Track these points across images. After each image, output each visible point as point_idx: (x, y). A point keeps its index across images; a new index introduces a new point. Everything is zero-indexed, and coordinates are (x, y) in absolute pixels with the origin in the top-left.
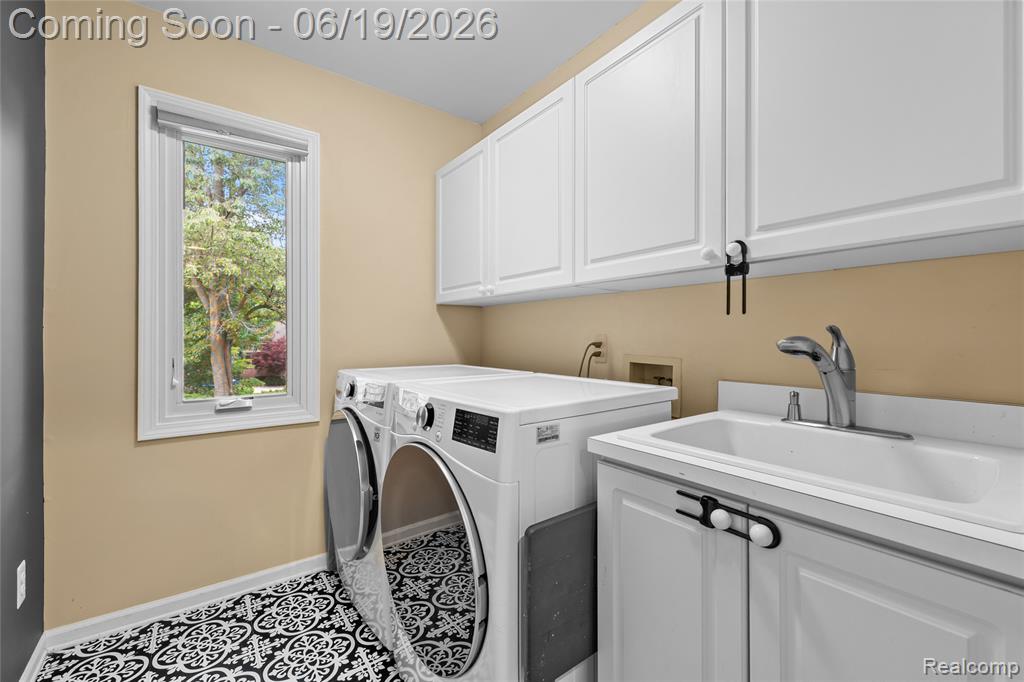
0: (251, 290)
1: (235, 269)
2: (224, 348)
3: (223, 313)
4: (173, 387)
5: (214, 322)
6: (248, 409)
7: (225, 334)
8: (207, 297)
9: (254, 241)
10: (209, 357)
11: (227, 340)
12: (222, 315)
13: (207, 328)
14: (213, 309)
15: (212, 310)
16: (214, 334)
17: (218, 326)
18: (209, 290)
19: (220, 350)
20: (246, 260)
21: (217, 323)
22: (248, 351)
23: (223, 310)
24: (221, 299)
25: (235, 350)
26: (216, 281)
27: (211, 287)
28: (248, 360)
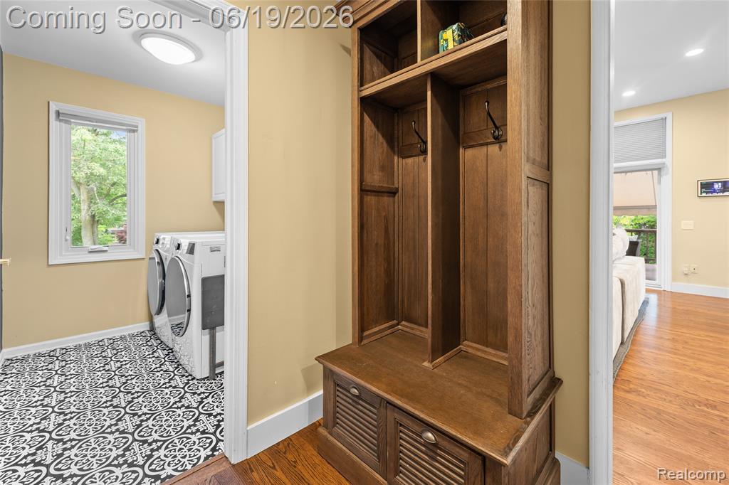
0: (114, 184)
1: (102, 171)
2: (92, 226)
3: (91, 200)
4: (66, 240)
5: (84, 207)
6: (106, 251)
7: (93, 217)
8: (79, 189)
9: (116, 151)
10: (80, 232)
11: (94, 220)
12: (91, 202)
13: (79, 211)
14: (84, 197)
15: (82, 198)
16: (84, 215)
17: (88, 210)
18: (81, 184)
19: (89, 227)
20: (110, 164)
21: (86, 207)
22: (113, 229)
23: (92, 199)
24: (89, 191)
25: (102, 228)
26: (86, 178)
27: (81, 181)
28: (113, 235)
